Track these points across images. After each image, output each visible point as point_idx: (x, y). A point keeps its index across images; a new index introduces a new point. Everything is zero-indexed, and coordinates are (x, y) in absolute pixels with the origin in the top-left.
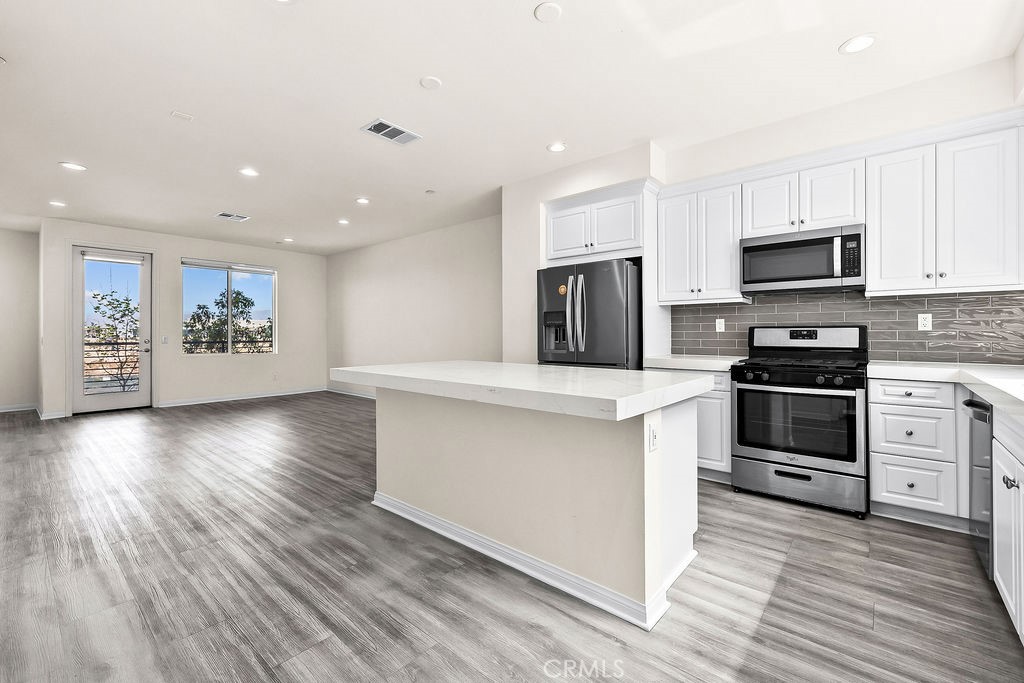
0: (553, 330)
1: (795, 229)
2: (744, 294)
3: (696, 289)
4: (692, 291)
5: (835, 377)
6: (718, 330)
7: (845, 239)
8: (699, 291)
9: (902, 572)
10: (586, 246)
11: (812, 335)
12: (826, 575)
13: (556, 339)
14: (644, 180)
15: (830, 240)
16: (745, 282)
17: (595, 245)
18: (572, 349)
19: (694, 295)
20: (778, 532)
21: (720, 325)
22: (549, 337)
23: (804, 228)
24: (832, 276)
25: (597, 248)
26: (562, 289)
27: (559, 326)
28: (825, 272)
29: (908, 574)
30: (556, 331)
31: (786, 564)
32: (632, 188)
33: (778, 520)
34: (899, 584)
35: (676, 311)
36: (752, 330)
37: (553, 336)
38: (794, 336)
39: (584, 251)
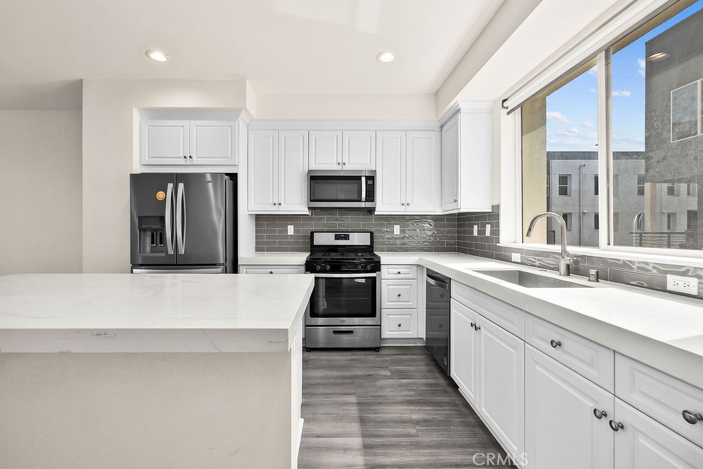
0: (149, 234)
1: (339, 168)
2: (309, 208)
3: (277, 203)
4: (275, 204)
5: (366, 265)
6: (289, 234)
7: (368, 178)
8: (280, 204)
9: (410, 384)
10: (185, 157)
11: (347, 238)
12: (380, 403)
13: (153, 243)
14: (239, 111)
15: (359, 178)
16: (311, 201)
17: (194, 158)
18: (171, 252)
19: (275, 208)
20: (344, 378)
21: (291, 230)
22: (145, 239)
23: (345, 168)
24: (360, 201)
25: (196, 160)
26: (160, 195)
27: (156, 230)
28: (356, 198)
29: (413, 384)
30: (153, 235)
31: (359, 404)
32: (229, 114)
33: (340, 368)
34: (412, 393)
35: (259, 219)
36: (312, 233)
37: (149, 240)
38: (337, 238)
39: (182, 161)
